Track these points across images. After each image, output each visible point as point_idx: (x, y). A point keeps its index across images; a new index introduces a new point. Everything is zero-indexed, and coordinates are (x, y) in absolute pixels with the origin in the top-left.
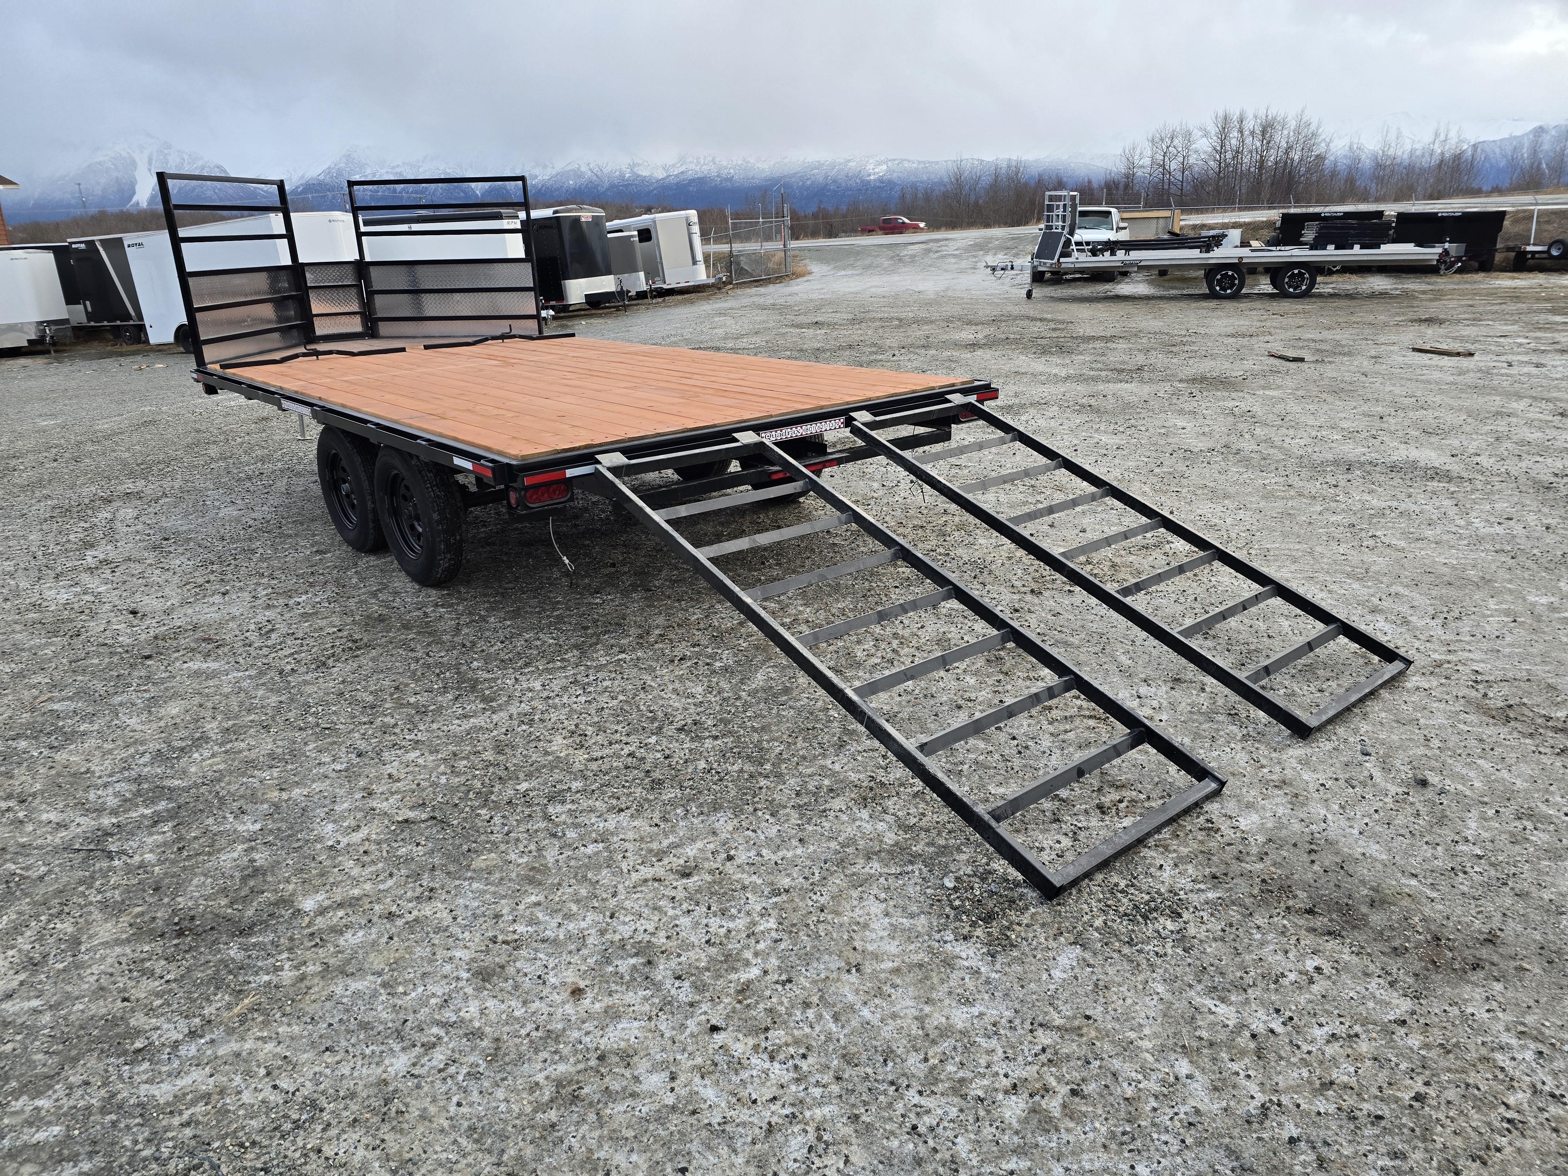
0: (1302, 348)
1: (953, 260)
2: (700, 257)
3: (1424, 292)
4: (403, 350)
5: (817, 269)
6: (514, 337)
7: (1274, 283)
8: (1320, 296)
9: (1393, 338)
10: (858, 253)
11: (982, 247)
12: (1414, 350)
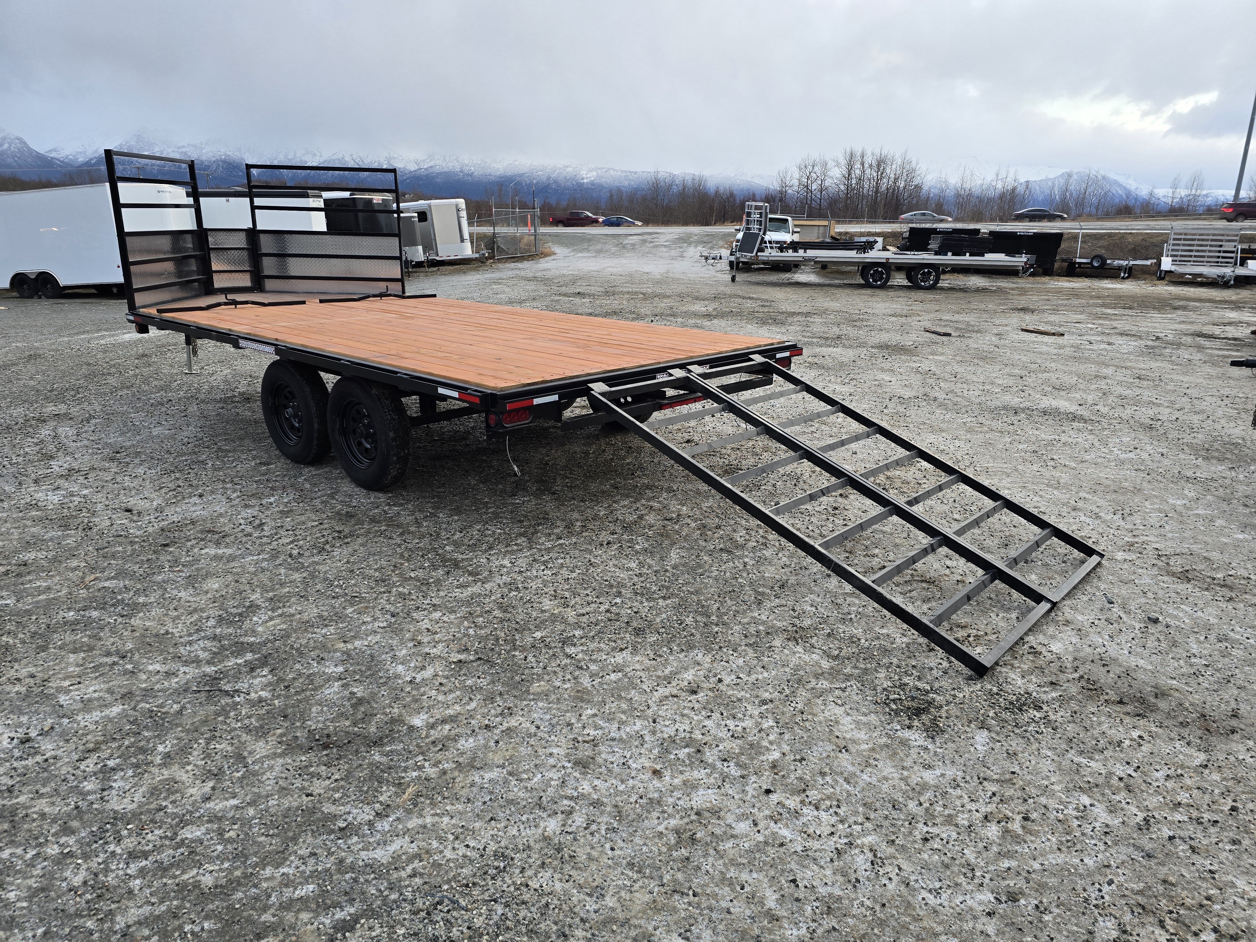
0: (945, 326)
1: (665, 250)
2: (466, 236)
3: (1012, 289)
4: (303, 303)
5: (559, 250)
6: (390, 295)
7: (909, 278)
8: (942, 289)
9: (1005, 322)
10: (589, 240)
11: (685, 240)
12: (1023, 330)
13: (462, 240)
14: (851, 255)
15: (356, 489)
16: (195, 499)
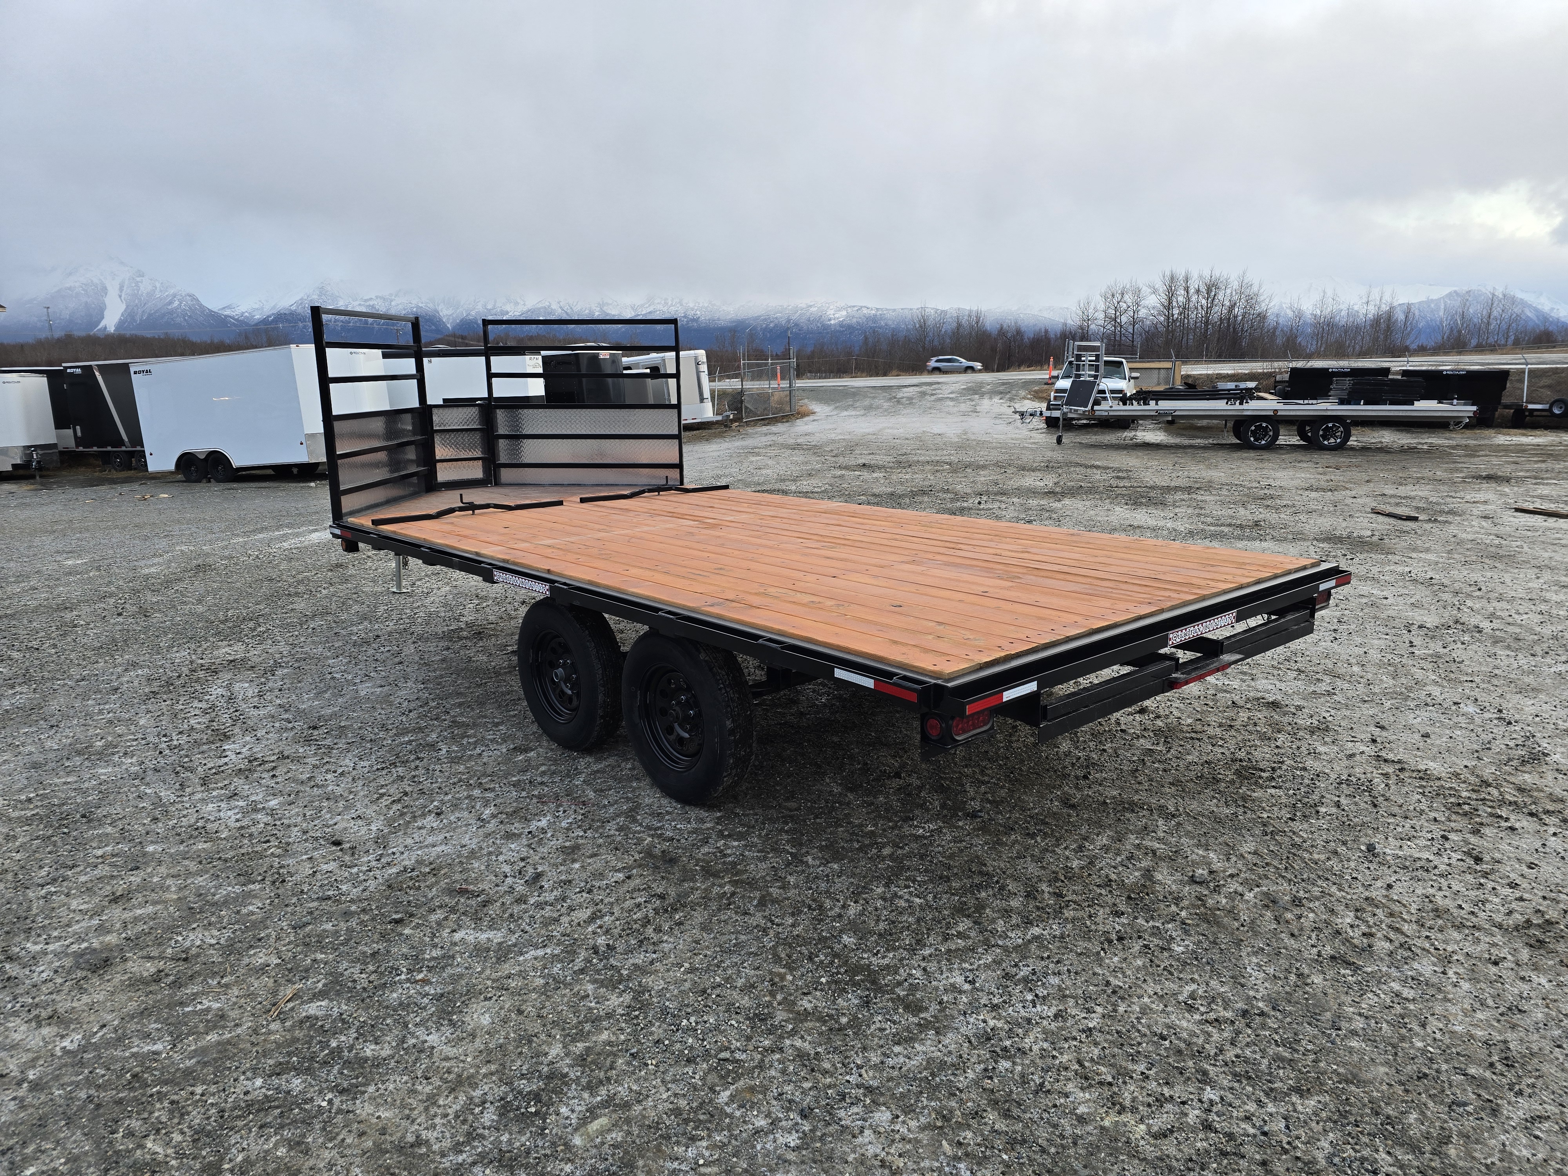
2: (707, 394)
3: (1452, 448)
4: (560, 503)
5: (818, 408)
6: (670, 489)
8: (1354, 449)
9: (1478, 497)
10: (854, 394)
12: (1517, 510)
13: (702, 400)
14: (1219, 406)
15: (665, 801)
16: (430, 821)
